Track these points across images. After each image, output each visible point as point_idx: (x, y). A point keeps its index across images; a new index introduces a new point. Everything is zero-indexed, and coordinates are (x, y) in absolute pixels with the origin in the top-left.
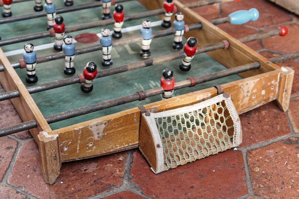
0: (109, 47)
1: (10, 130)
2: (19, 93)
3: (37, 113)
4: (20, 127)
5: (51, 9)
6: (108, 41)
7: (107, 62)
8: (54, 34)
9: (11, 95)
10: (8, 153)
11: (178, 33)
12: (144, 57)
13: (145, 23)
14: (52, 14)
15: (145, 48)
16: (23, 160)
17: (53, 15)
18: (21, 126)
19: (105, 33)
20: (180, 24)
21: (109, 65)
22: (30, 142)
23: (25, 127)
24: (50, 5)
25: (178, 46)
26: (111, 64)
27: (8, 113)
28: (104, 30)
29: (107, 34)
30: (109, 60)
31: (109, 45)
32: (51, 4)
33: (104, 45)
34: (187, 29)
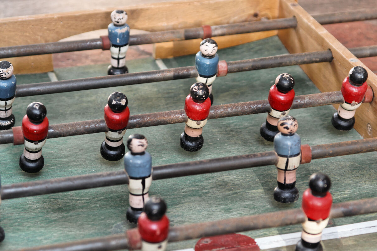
5: (140, 166)
8: (138, 245)
14: (143, 179)
17: (143, 183)
24: (138, 156)
32: (142, 153)
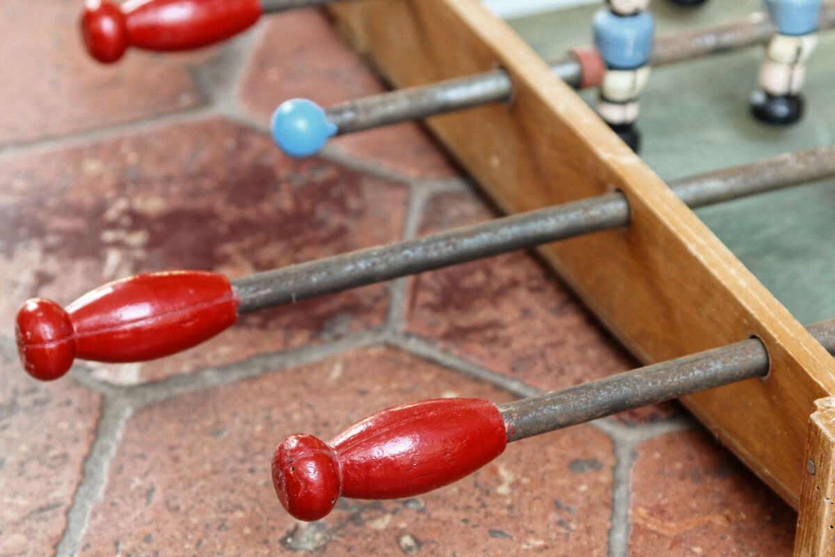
1: (654, 383)
2: (629, 208)
3: (767, 309)
4: (697, 372)
9: (594, 218)
10: (583, 488)
16: (667, 524)
18: (699, 368)
22: (669, 440)
23: (717, 370)
27: (522, 295)
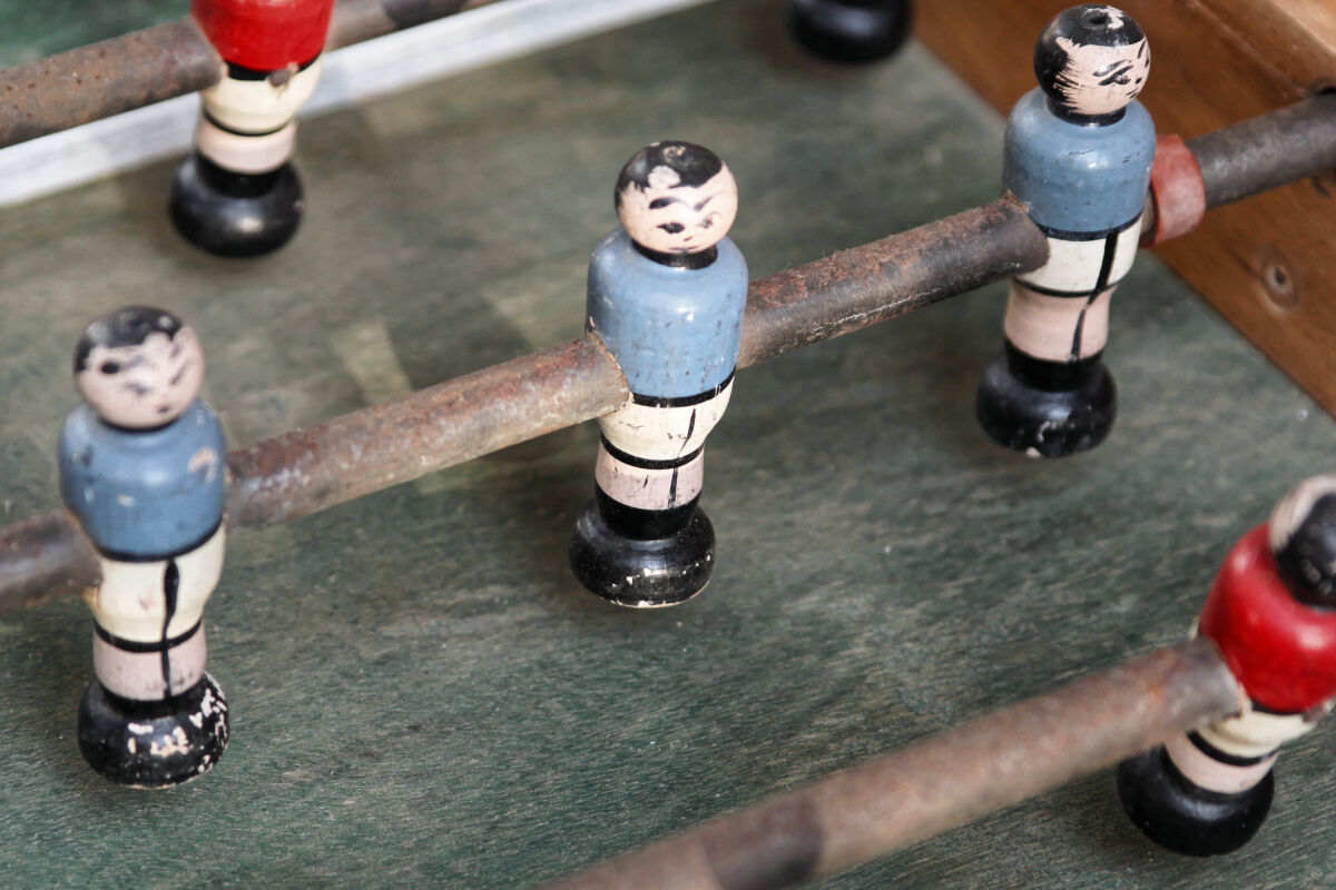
0: (183, 563)
6: (177, 489)
7: (158, 733)
11: (1072, 264)
12: (630, 595)
13: (658, 204)
15: (646, 493)
19: (140, 391)
20: (1093, 156)
21: (179, 768)
25: (1058, 413)
26: (208, 741)
28: (119, 355)
29: (164, 409)
30: (176, 705)
31: (193, 536)
33: (117, 544)
34: (1185, 201)
